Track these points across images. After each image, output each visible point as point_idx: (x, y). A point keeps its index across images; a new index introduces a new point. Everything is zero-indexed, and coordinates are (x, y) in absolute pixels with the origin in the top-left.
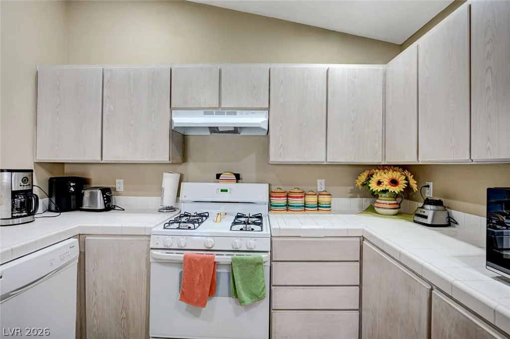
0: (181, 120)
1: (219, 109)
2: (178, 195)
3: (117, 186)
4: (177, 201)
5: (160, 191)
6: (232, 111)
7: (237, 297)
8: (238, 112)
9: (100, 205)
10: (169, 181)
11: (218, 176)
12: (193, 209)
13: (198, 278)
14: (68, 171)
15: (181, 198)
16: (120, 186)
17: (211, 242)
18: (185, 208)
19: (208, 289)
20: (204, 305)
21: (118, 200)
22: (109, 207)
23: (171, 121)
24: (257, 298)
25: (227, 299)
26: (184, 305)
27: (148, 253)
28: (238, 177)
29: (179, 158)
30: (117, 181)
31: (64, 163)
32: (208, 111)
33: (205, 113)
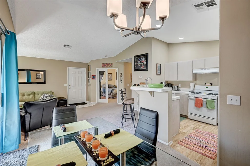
0: (195, 72)
1: (205, 68)
2: (194, 88)
3: (179, 86)
4: (194, 90)
5: (190, 87)
6: (209, 69)
7: (207, 108)
8: (210, 69)
9: (176, 89)
10: (192, 85)
11: (205, 84)
12: (198, 91)
13: (198, 102)
14: (169, 82)
15: (195, 89)
16: (180, 86)
17: (201, 96)
18: (195, 91)
19: (201, 106)
20: (200, 108)
21: (179, 89)
22: (178, 90)
23: (192, 72)
24: (213, 109)
25: (205, 108)
26: (195, 107)
27: (188, 97)
28: (211, 84)
29: (194, 80)
30: (179, 85)
31: (168, 81)
32: (202, 69)
33: (201, 70)
